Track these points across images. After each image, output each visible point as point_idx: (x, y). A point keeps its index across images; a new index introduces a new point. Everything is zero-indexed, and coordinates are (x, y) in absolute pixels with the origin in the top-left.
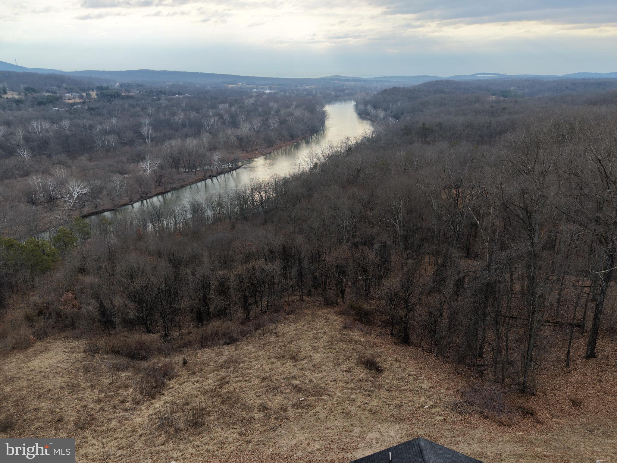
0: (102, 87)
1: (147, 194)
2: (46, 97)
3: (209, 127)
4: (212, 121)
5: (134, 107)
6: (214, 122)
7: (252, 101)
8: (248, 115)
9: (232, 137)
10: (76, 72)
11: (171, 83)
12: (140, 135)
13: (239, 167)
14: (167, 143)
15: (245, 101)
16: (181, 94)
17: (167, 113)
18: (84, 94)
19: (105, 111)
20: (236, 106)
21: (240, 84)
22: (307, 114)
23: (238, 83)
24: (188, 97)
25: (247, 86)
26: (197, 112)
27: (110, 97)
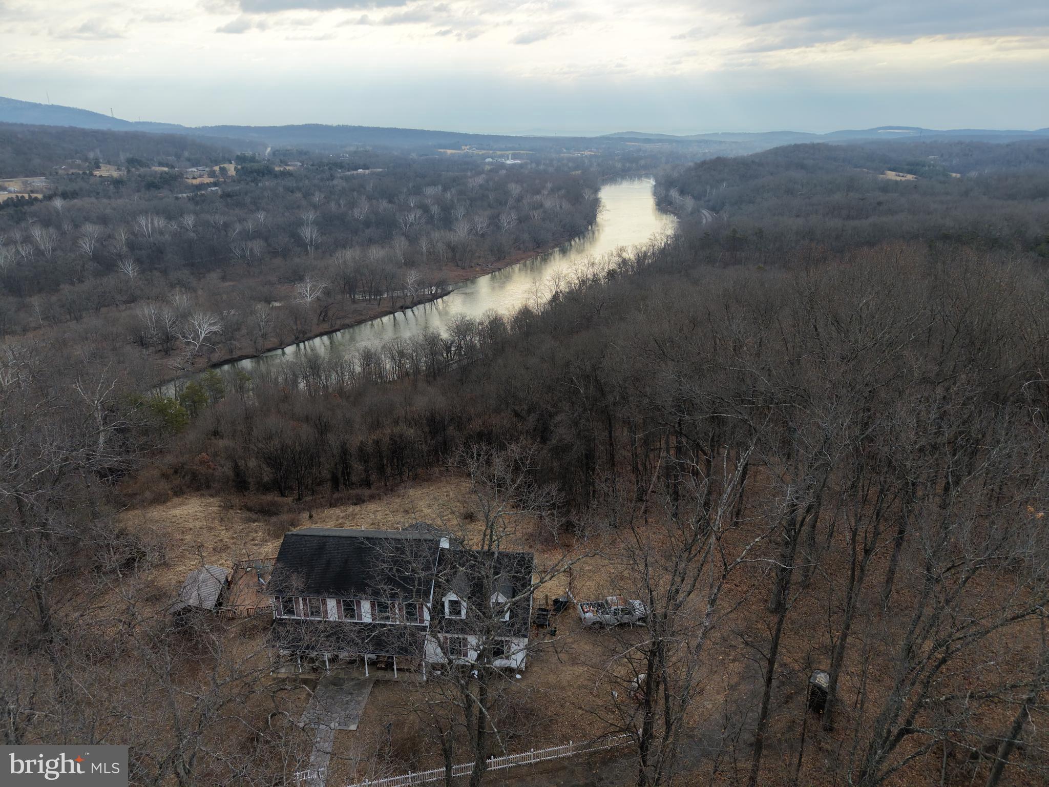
0: (245, 156)
1: (305, 333)
2: (159, 175)
3: (406, 226)
4: (411, 218)
5: (292, 192)
6: (415, 219)
7: (480, 180)
8: (470, 205)
9: (440, 244)
10: (205, 128)
11: (352, 149)
12: (299, 240)
13: (448, 293)
14: (340, 253)
15: (470, 180)
16: (367, 169)
17: (342, 202)
18: (217, 168)
19: (248, 200)
20: (453, 190)
21: (465, 149)
22: (565, 205)
23: (463, 148)
24: (378, 174)
25: (476, 152)
26: (390, 202)
27: (255, 174)
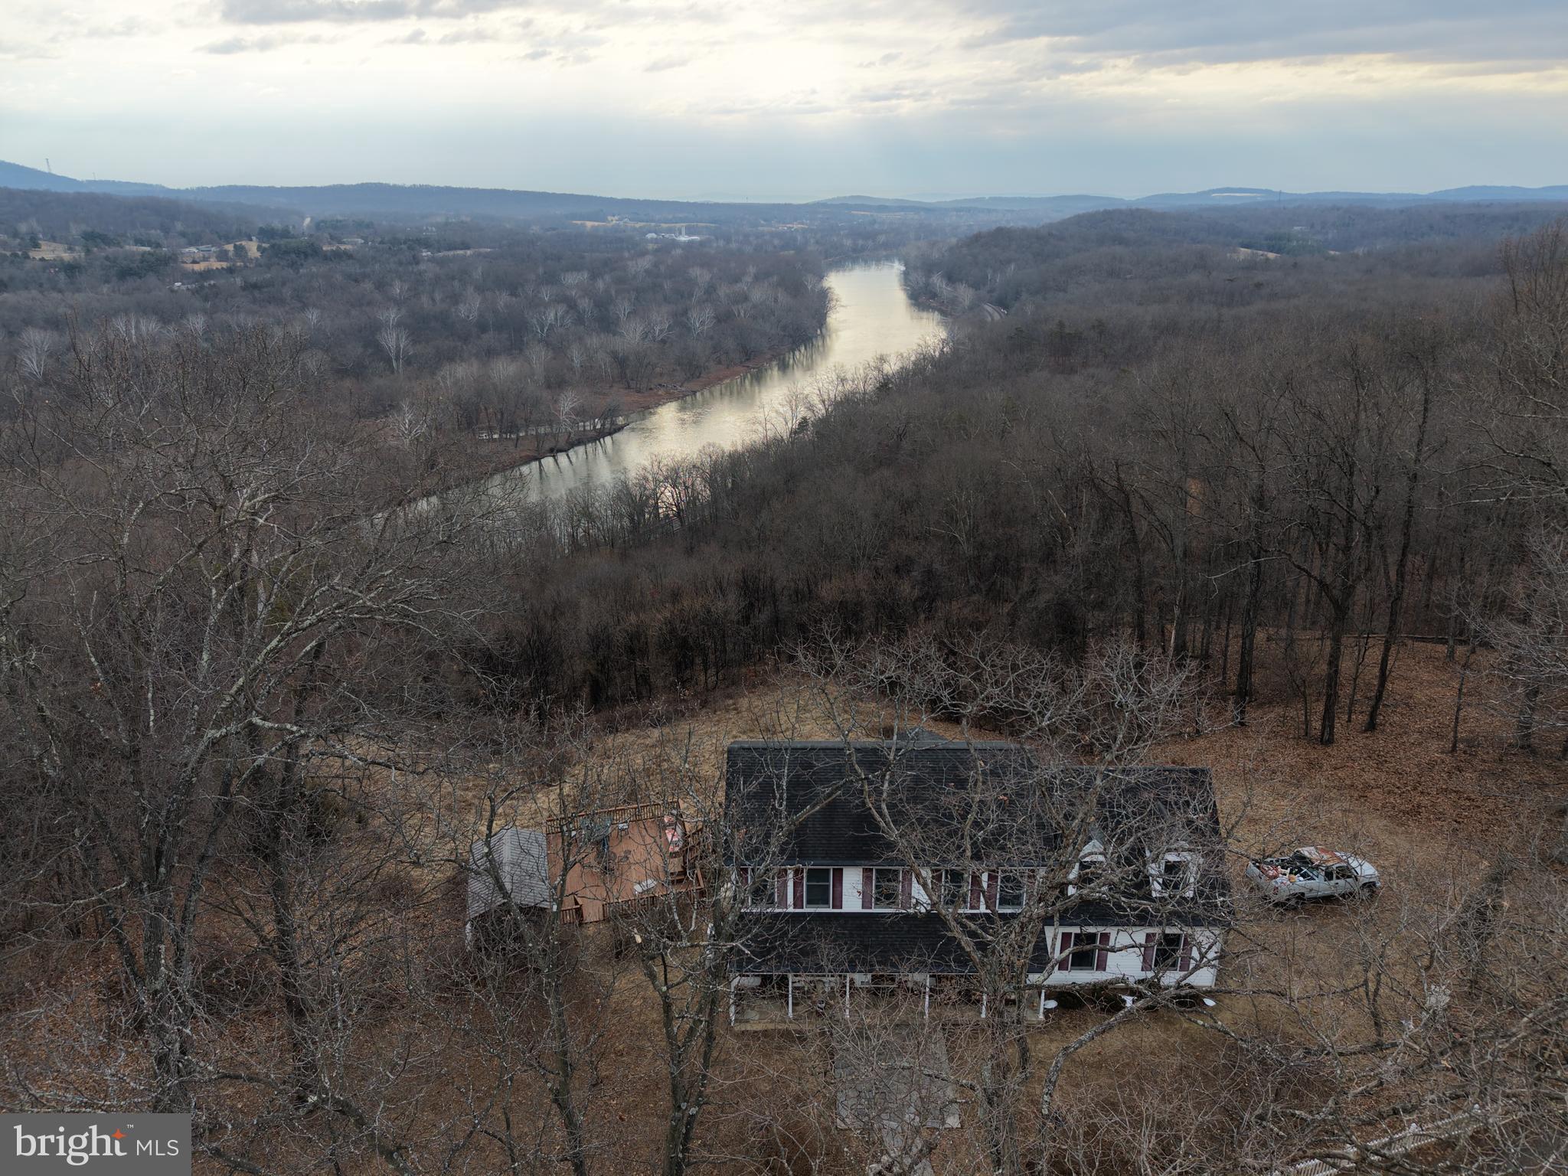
0: (273, 229)
2: (139, 257)
3: (542, 330)
4: (550, 316)
5: (357, 281)
6: (556, 319)
7: (645, 263)
8: (637, 299)
9: (600, 355)
10: (202, 190)
11: (440, 219)
12: (379, 352)
13: (620, 429)
14: (446, 370)
15: (630, 263)
16: (468, 248)
17: (438, 296)
18: (230, 247)
19: (287, 292)
20: (607, 277)
21: (613, 221)
22: (783, 297)
23: (610, 218)
24: (486, 256)
25: (631, 224)
26: (513, 294)
27: (294, 256)
